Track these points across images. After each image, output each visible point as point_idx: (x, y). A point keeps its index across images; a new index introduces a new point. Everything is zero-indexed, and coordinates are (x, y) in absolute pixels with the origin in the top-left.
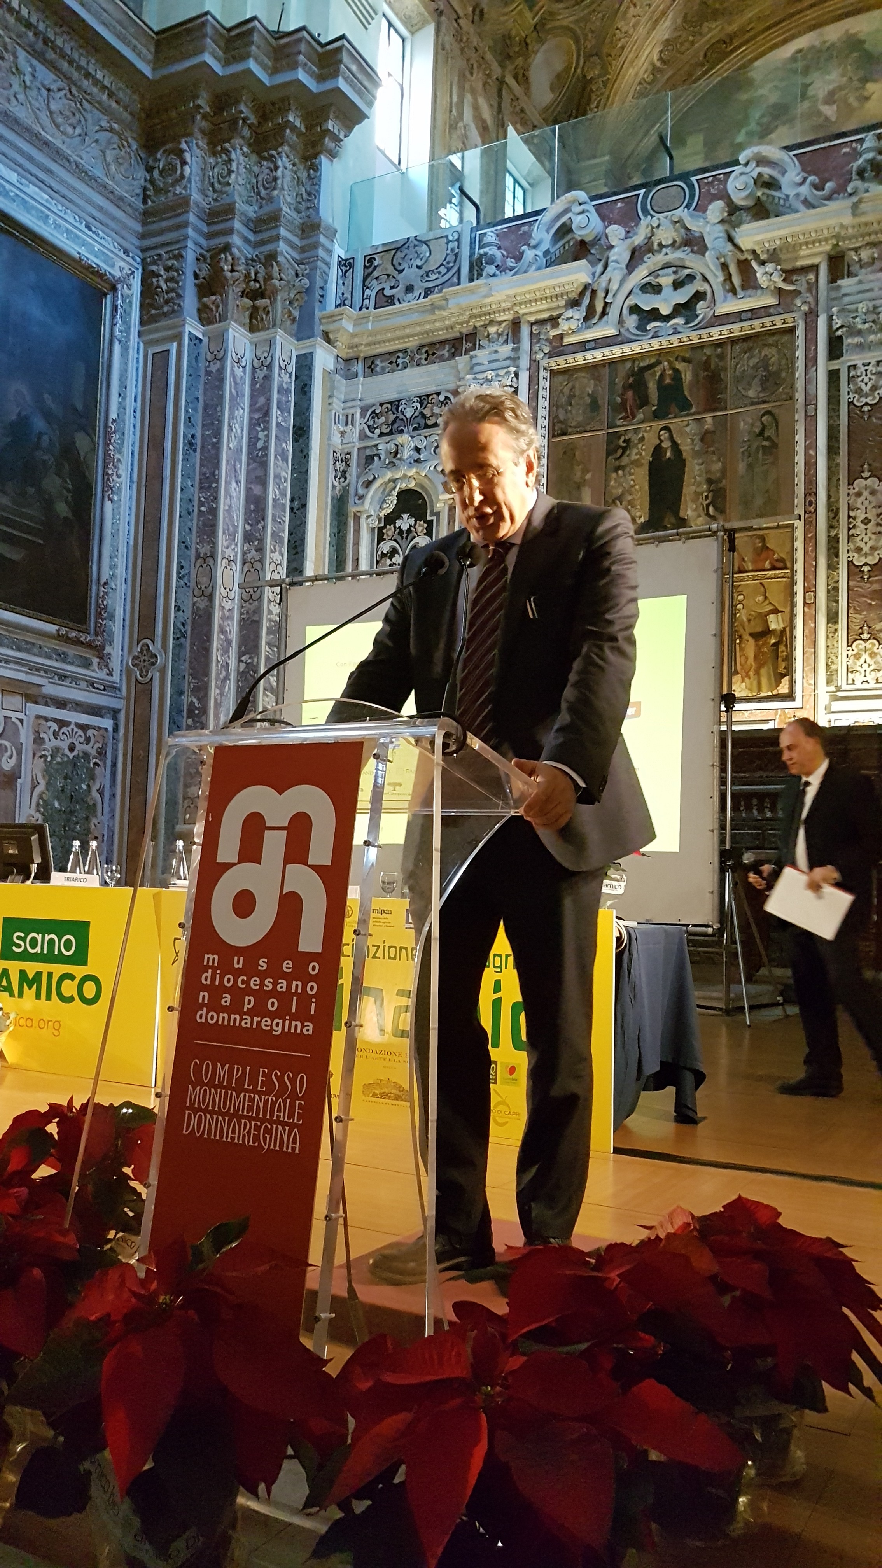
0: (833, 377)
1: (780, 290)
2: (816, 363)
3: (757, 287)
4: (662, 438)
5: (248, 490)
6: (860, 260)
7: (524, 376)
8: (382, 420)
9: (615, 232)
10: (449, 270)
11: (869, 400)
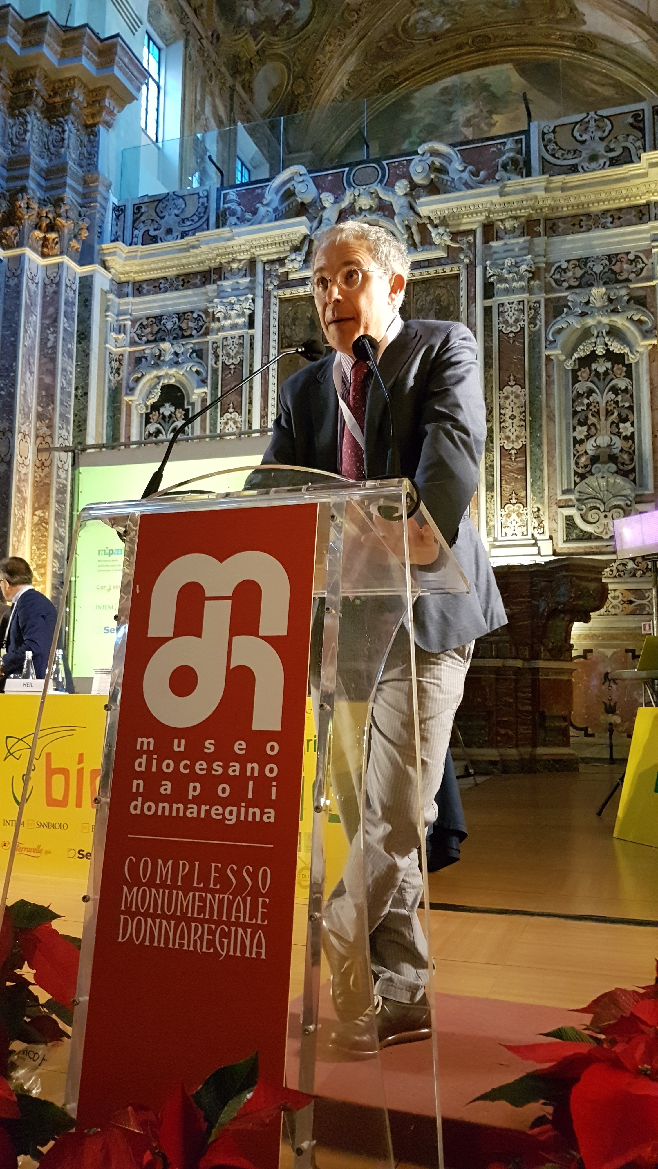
0: (488, 311)
1: (448, 246)
2: (475, 301)
3: (432, 243)
5: (40, 380)
6: (505, 228)
7: (259, 302)
8: (148, 330)
9: (327, 198)
10: (200, 218)
11: (513, 329)
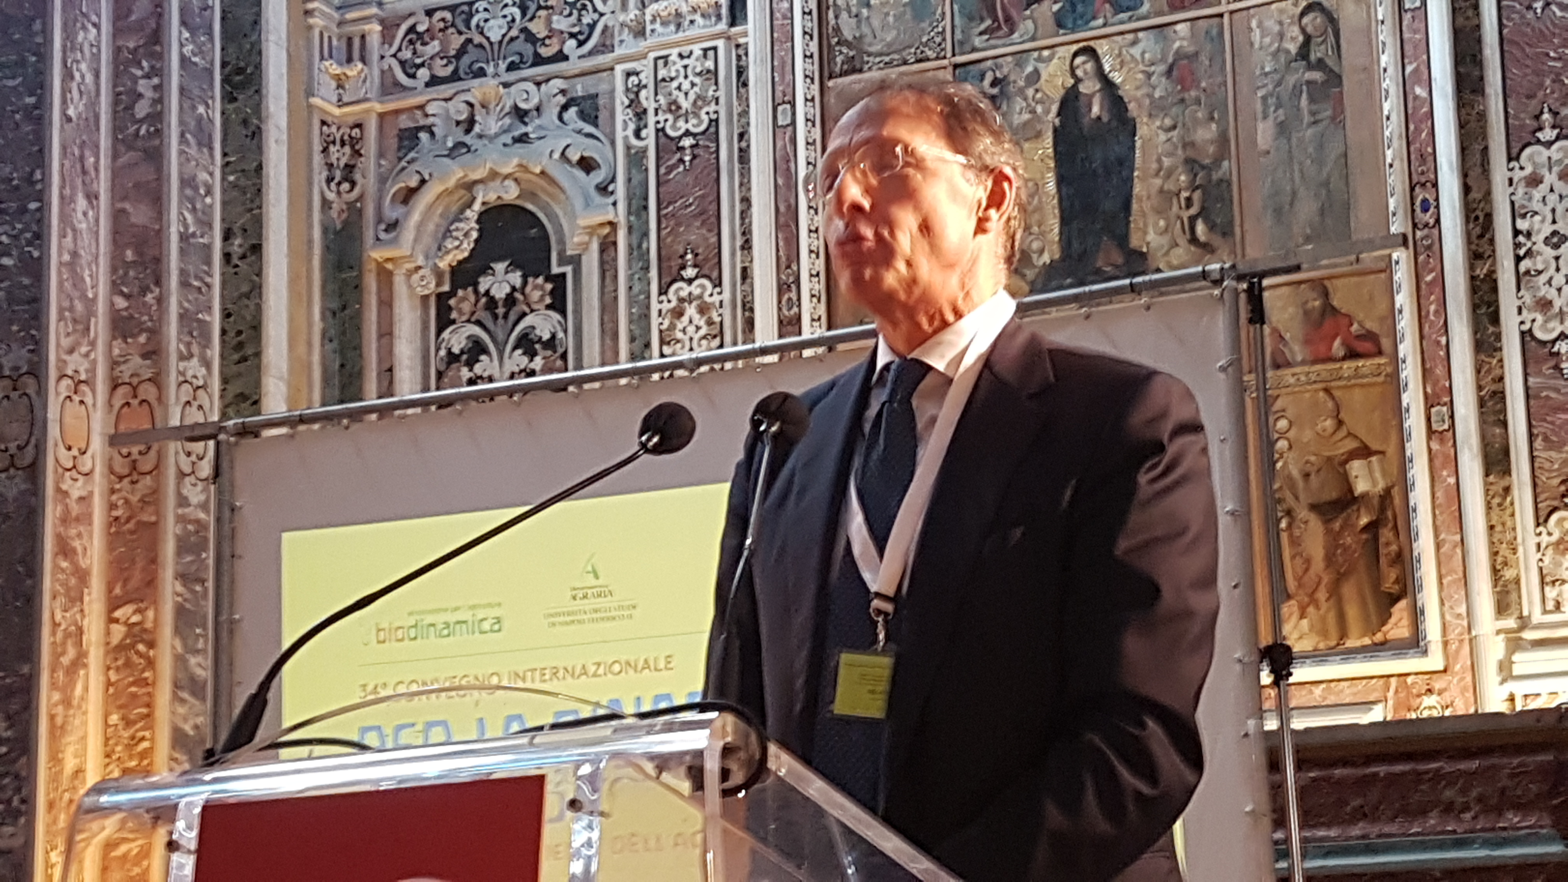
4: (1079, 73)
5: (118, 216)
8: (435, 46)
